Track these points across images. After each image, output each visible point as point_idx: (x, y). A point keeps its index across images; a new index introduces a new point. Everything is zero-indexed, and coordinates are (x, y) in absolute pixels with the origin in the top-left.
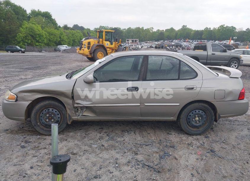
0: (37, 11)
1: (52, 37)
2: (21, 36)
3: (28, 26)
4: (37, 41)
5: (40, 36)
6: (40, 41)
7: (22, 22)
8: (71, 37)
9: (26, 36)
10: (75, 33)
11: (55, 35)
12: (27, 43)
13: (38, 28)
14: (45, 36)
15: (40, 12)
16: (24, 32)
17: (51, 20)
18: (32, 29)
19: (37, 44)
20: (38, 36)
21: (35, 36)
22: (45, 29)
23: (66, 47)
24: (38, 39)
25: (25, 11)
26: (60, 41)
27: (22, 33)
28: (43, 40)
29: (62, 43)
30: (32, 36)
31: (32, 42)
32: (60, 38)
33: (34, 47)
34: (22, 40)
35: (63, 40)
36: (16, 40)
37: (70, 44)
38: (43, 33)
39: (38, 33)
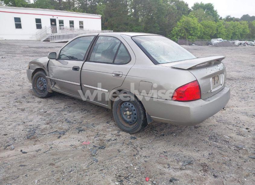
0: (200, 4)
1: (207, 30)
2: (176, 30)
3: (184, 20)
4: (190, 34)
5: (194, 29)
6: (194, 34)
7: (181, 16)
8: (232, 29)
9: (180, 30)
10: (237, 25)
11: (211, 28)
12: (180, 36)
13: (194, 21)
14: (199, 29)
15: (203, 4)
16: (180, 26)
17: (212, 11)
18: (188, 23)
19: (190, 37)
20: (192, 29)
21: (189, 29)
22: (202, 22)
23: (221, 40)
24: (191, 32)
25: (187, 5)
26: (216, 34)
27: (178, 27)
28: (197, 33)
29: (218, 36)
30: (186, 29)
31: (185, 35)
32: (217, 30)
33: (186, 40)
34: (176, 34)
35: (220, 33)
36: (171, 33)
37: (228, 37)
38: (199, 25)
39: (193, 26)
